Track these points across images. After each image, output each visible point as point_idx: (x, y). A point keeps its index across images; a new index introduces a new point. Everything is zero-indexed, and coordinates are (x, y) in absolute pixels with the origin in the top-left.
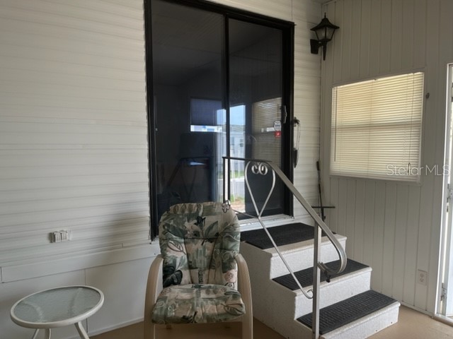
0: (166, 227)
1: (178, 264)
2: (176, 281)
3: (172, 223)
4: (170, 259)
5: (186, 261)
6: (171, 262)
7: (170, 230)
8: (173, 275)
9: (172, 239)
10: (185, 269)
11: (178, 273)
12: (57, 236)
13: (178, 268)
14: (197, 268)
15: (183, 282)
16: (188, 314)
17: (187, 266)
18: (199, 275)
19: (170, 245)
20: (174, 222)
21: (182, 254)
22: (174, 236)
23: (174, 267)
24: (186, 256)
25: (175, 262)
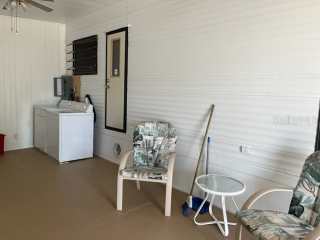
0: (306, 167)
1: (303, 200)
2: (296, 213)
3: (311, 165)
4: (298, 193)
5: (313, 202)
6: (298, 196)
7: (308, 171)
8: (296, 207)
9: (308, 178)
10: (309, 208)
11: (301, 208)
12: (243, 149)
13: (302, 204)
14: (317, 212)
15: (301, 217)
16: (252, 226)
17: (312, 207)
18: (317, 219)
19: (304, 182)
20: (313, 164)
21: (311, 195)
22: (311, 177)
23: (300, 201)
24: (314, 198)
25: (301, 197)
